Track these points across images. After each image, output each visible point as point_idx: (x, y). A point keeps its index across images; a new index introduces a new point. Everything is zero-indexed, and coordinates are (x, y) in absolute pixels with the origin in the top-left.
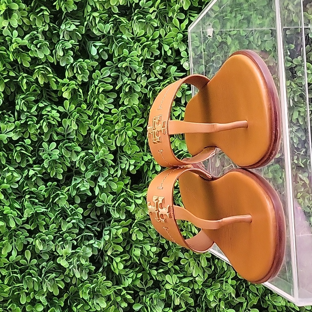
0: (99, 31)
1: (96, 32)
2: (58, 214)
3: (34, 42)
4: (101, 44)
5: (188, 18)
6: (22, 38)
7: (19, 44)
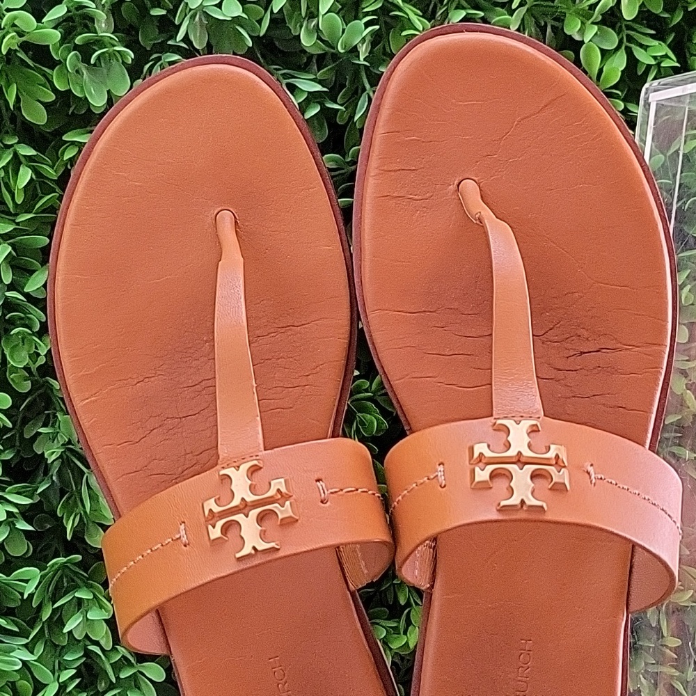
0: (319, 38)
1: (307, 41)
2: (72, 678)
3: (78, 40)
4: (318, 88)
5: (623, 47)
6: (39, 16)
7: (24, 39)
